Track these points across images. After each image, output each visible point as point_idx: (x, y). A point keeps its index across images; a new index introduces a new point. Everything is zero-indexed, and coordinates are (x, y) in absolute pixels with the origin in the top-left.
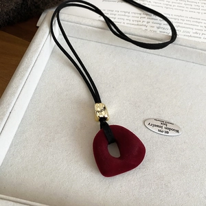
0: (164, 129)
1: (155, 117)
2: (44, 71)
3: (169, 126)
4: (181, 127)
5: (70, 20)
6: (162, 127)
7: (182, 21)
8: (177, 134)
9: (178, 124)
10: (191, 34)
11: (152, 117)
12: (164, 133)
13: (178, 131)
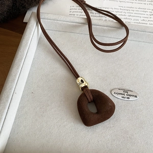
0: (126, 96)
1: (119, 87)
2: (34, 59)
3: (130, 93)
4: (138, 93)
5: (49, 18)
6: (124, 94)
7: (132, 12)
8: (136, 99)
9: (136, 91)
10: (140, 21)
11: (116, 87)
12: (126, 99)
13: (136, 96)
